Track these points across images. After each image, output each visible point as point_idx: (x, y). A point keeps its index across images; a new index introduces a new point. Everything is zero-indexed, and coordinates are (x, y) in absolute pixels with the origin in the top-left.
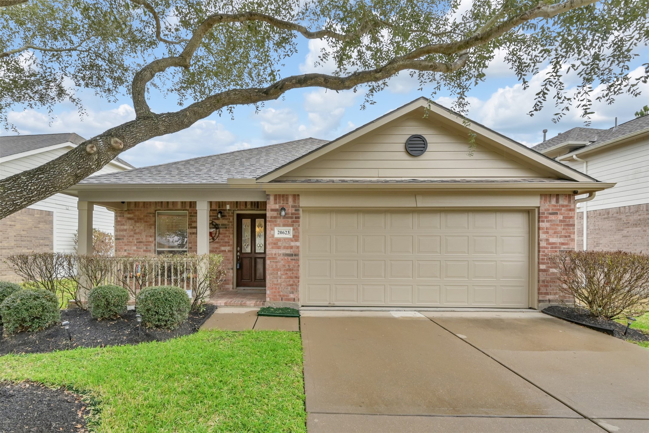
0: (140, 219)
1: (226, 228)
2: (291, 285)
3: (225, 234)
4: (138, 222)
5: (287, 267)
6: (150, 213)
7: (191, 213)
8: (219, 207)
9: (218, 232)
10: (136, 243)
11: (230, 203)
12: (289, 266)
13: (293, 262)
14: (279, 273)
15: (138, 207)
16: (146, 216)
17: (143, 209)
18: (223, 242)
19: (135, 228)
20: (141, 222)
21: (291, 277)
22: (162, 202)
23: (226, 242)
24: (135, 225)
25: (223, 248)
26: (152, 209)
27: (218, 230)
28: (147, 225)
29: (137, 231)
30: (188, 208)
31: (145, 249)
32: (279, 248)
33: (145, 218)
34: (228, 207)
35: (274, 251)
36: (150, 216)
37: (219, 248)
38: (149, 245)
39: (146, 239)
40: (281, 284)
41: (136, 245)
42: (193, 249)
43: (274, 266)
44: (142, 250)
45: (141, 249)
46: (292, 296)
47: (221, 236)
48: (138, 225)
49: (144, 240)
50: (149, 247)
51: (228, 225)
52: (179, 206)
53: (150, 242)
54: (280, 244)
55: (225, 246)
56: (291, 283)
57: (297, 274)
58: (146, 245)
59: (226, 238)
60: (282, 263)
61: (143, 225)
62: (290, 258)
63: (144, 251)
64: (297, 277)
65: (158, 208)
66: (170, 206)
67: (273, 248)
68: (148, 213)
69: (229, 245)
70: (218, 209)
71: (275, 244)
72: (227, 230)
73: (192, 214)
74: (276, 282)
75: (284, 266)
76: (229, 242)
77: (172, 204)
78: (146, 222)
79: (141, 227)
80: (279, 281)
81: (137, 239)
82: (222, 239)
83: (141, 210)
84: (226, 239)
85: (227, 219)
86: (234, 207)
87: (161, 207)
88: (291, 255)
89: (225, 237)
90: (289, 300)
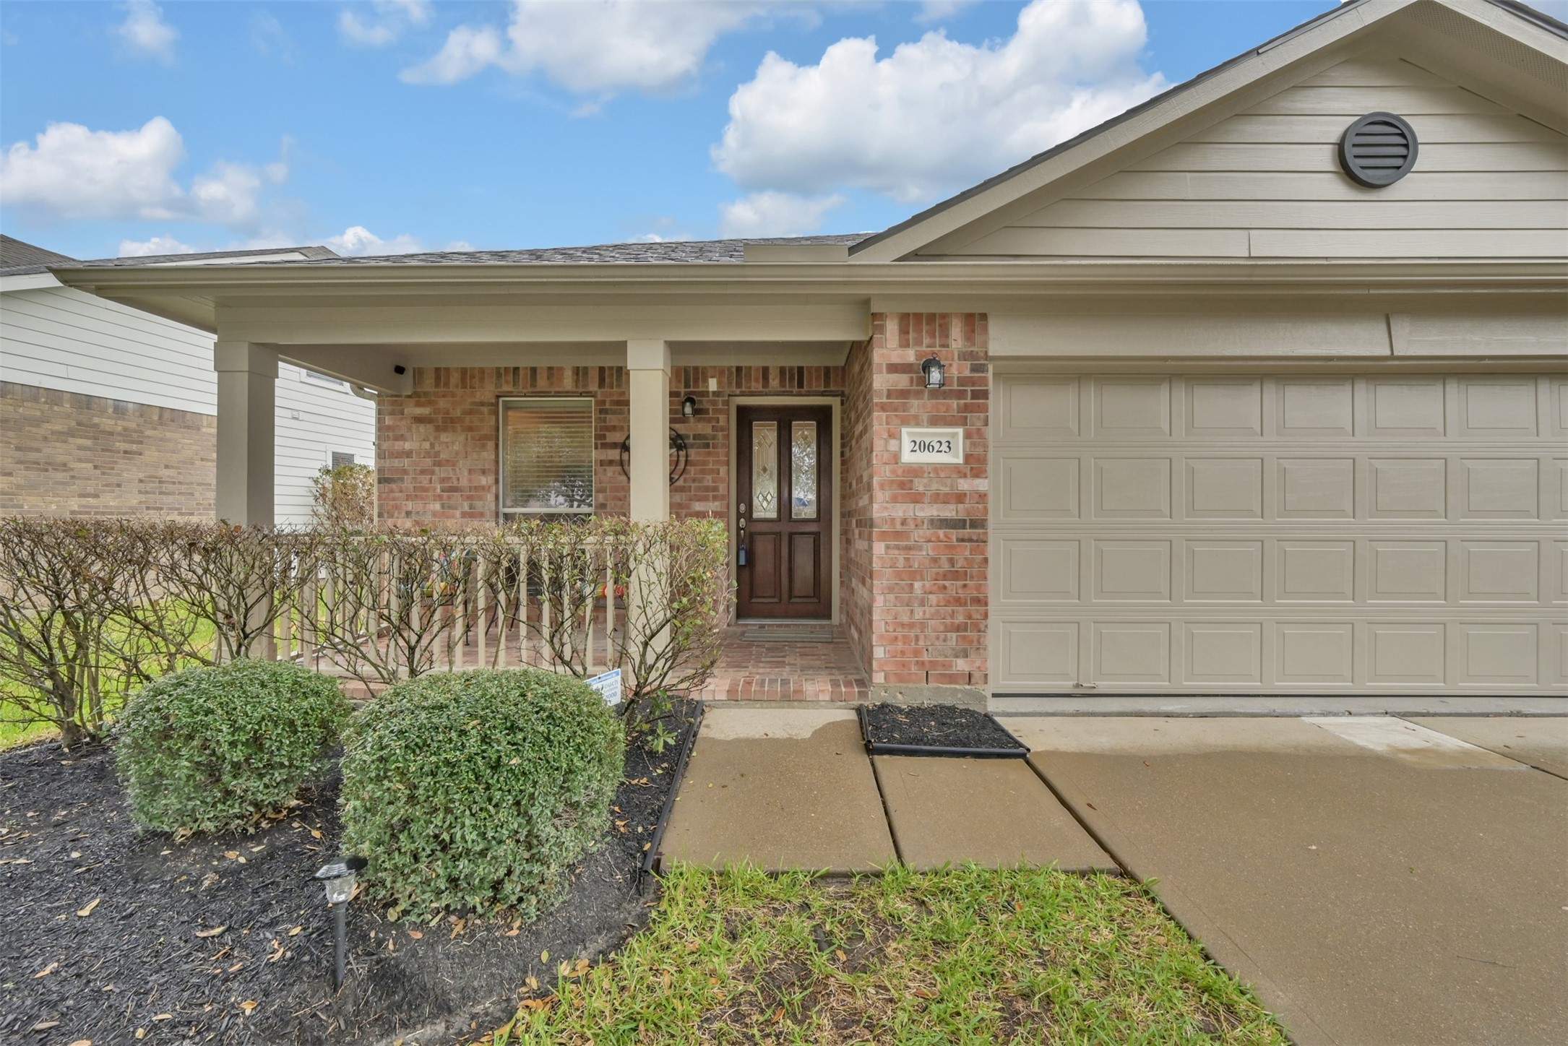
0: (453, 421)
1: (707, 446)
2: (958, 629)
3: (705, 463)
4: (445, 429)
5: (946, 566)
6: (482, 404)
7: (603, 402)
8: (687, 386)
9: (682, 459)
10: (439, 491)
11: (720, 373)
12: (952, 561)
13: (966, 551)
14: (917, 585)
15: (447, 384)
16: (471, 412)
17: (459, 391)
18: (699, 489)
19: (437, 448)
20: (454, 430)
21: (958, 601)
22: (516, 369)
23: (707, 489)
24: (437, 438)
25: (698, 506)
26: (486, 392)
27: (682, 453)
28: (473, 438)
29: (443, 456)
30: (594, 387)
31: (466, 508)
32: (916, 499)
33: (468, 418)
34: (713, 385)
35: (900, 511)
36: (482, 413)
37: (688, 507)
38: (480, 498)
39: (470, 481)
40: (923, 626)
41: (440, 497)
42: (608, 509)
43: (901, 563)
44: (458, 513)
45: (456, 509)
46: (961, 665)
47: (692, 469)
48: (444, 437)
49: (464, 482)
50: (478, 504)
51: (714, 437)
52: (568, 382)
53: (483, 488)
54: (919, 485)
55: (705, 499)
56: (960, 619)
57: (978, 588)
58: (470, 498)
59: (709, 477)
60: (929, 550)
61: (462, 438)
62: (954, 534)
63: (464, 515)
64: (981, 601)
65: (506, 388)
66: (542, 383)
67: (895, 499)
68: (474, 403)
69: (715, 498)
70: (683, 390)
71: (902, 485)
72: (709, 453)
73: (607, 406)
74: (905, 619)
75: (935, 560)
76: (715, 489)
77: (545, 375)
78: (470, 429)
79: (453, 443)
80: (919, 614)
81: (443, 480)
82: (694, 481)
83: (453, 395)
84: (708, 480)
85: (709, 420)
86: (730, 384)
87: (515, 383)
88: (958, 524)
89: (703, 472)
90: (952, 679)
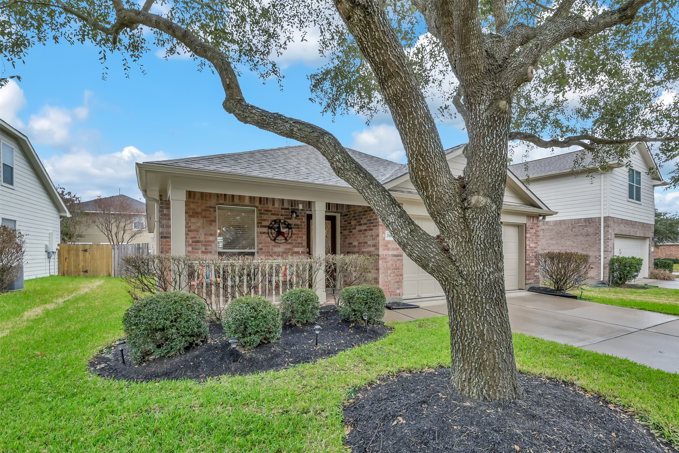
0: (197, 213)
1: (299, 228)
2: (397, 282)
3: (298, 234)
4: (193, 217)
5: (395, 266)
6: (211, 207)
7: (261, 210)
8: (292, 206)
9: (290, 233)
10: (191, 242)
11: (303, 202)
12: (396, 265)
13: (398, 263)
14: (389, 271)
15: (194, 197)
16: (205, 210)
17: (200, 201)
18: (296, 243)
19: (190, 224)
20: (198, 217)
21: (397, 275)
22: (225, 195)
23: (299, 243)
24: (190, 220)
25: (296, 250)
26: (213, 202)
27: (290, 230)
28: (206, 221)
29: (192, 228)
30: (257, 204)
31: (204, 250)
32: (388, 249)
33: (204, 213)
34: (301, 207)
35: (385, 252)
36: (210, 211)
37: (292, 250)
38: (210, 246)
39: (205, 238)
40: (390, 282)
41: (191, 245)
42: (263, 250)
43: (385, 266)
44: (200, 251)
45: (199, 250)
46: (398, 291)
47: (294, 236)
48: (193, 220)
49: (202, 238)
50: (209, 248)
51: (301, 225)
52: (247, 202)
53: (211, 241)
54: (389, 246)
55: (298, 247)
56: (398, 280)
57: (401, 272)
58: (205, 245)
59: (300, 239)
60: (391, 262)
61: (201, 221)
62: (397, 258)
63: (203, 252)
64: (402, 275)
65: (221, 202)
66: (236, 201)
67: (384, 250)
68: (207, 207)
69: (302, 247)
70: (290, 208)
71: (386, 246)
72: (299, 231)
73: (262, 212)
74: (386, 280)
75: (392, 265)
76: (302, 243)
77: (238, 198)
78: (205, 217)
79: (197, 223)
80: (389, 279)
81: (192, 238)
82: (294, 240)
83: (197, 203)
84: (299, 240)
85: (299, 219)
86: (306, 207)
87: (225, 200)
88: (397, 256)
89: (298, 237)
90: (396, 295)
